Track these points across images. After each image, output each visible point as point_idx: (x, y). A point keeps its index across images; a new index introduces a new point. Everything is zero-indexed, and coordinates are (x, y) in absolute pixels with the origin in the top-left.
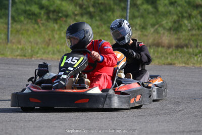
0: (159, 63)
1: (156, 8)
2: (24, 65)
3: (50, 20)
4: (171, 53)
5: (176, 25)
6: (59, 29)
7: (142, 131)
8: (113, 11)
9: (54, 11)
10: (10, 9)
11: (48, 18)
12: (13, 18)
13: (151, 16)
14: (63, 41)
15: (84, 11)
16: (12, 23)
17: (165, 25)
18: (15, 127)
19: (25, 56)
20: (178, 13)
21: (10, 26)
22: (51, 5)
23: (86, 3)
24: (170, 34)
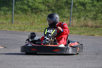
0: (87, 34)
1: (85, 8)
2: (20, 34)
3: (33, 13)
4: (93, 30)
5: (95, 17)
6: (37, 17)
7: (80, 67)
8: (64, 9)
9: (35, 9)
10: (14, 7)
11: (32, 12)
12: (15, 12)
13: (83, 12)
14: (39, 23)
15: (50, 9)
16: (14, 14)
17: (90, 16)
18: (18, 64)
19: (21, 30)
20: (96, 11)
21: (13, 15)
22: (34, 5)
23: (51, 5)
24: (92, 20)
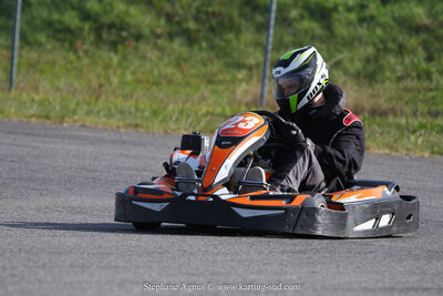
1: (329, 28)
2: (46, 136)
3: (101, 45)
5: (371, 68)
6: (120, 64)
8: (238, 31)
9: (111, 26)
10: (18, 16)
11: (99, 40)
12: (24, 37)
13: (318, 44)
14: (128, 89)
15: (176, 28)
16: (21, 48)
17: (349, 66)
18: (31, 264)
19: (47, 117)
20: (377, 41)
21: (16, 54)
22: (106, 12)
23: (181, 11)
24: (358, 84)
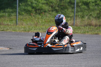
0: (91, 33)
1: (88, 7)
2: (25, 35)
3: (37, 14)
4: (97, 29)
5: (98, 15)
6: (41, 18)
7: (86, 66)
8: (68, 9)
9: (39, 9)
10: (18, 8)
12: (19, 13)
13: (86, 11)
14: (43, 24)
15: (54, 9)
16: (19, 15)
17: (93, 15)
18: (24, 64)
19: (25, 31)
20: (100, 9)
21: (18, 17)
22: (37, 6)
23: (54, 5)
24: (96, 19)
